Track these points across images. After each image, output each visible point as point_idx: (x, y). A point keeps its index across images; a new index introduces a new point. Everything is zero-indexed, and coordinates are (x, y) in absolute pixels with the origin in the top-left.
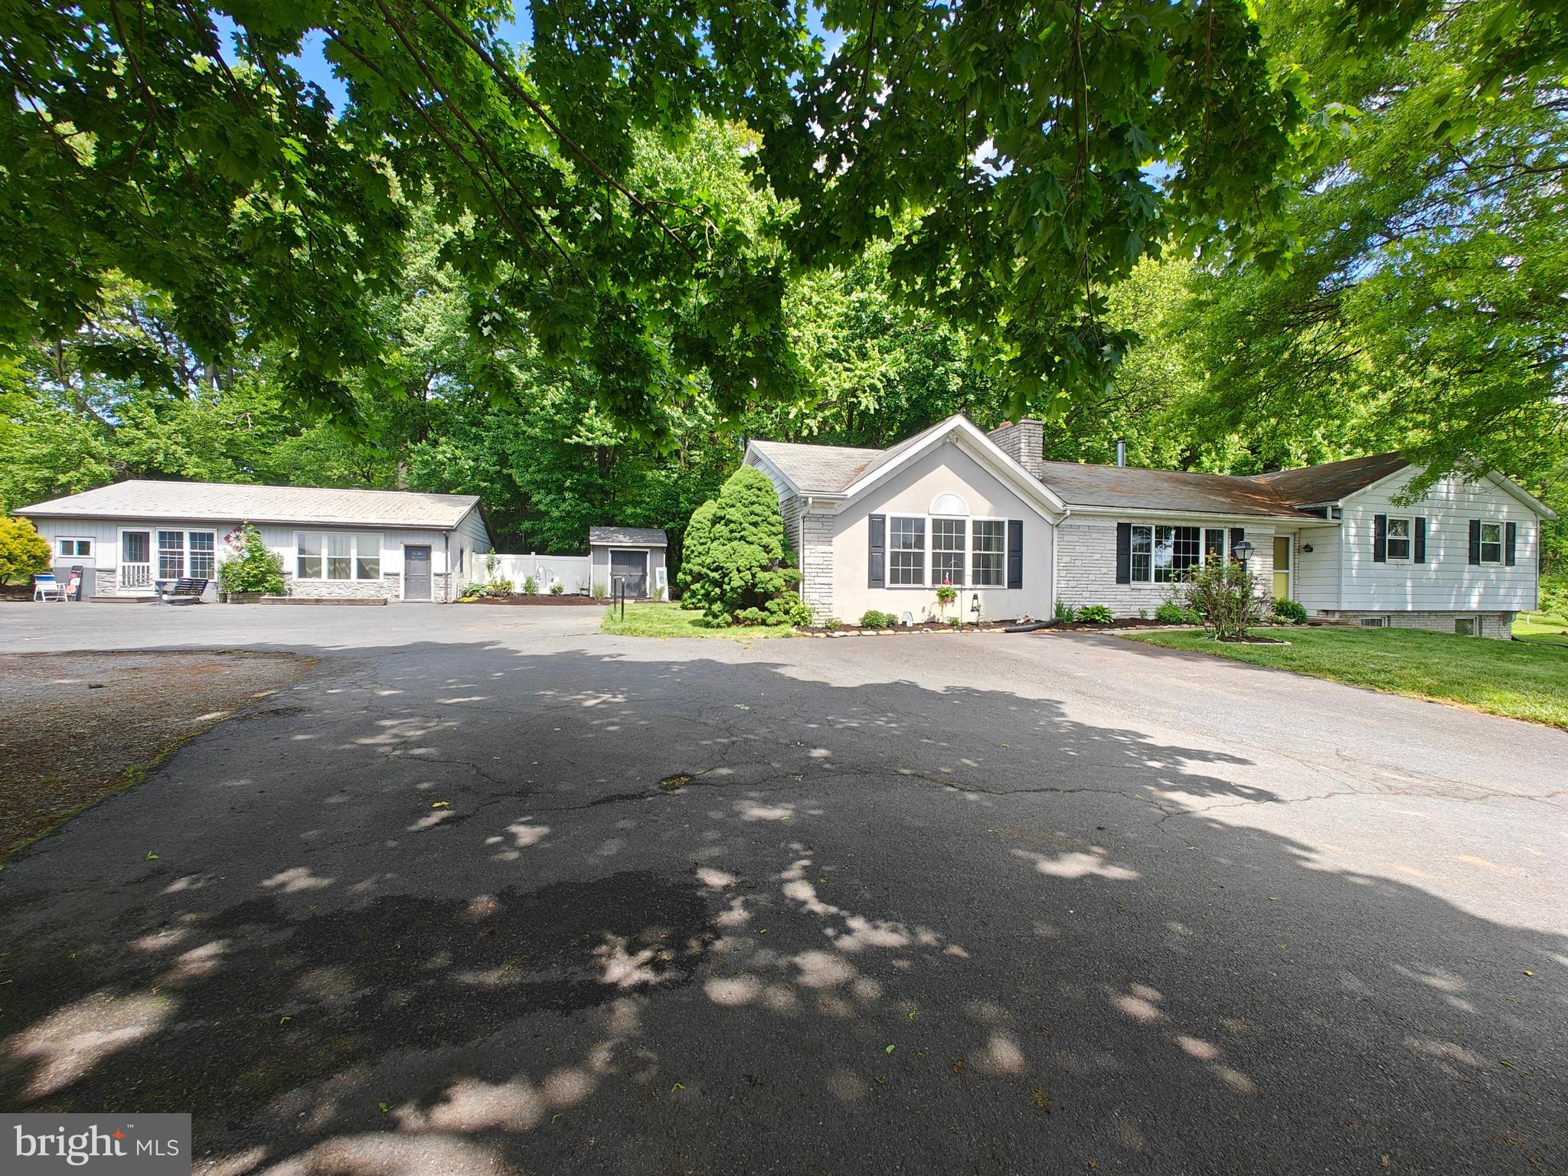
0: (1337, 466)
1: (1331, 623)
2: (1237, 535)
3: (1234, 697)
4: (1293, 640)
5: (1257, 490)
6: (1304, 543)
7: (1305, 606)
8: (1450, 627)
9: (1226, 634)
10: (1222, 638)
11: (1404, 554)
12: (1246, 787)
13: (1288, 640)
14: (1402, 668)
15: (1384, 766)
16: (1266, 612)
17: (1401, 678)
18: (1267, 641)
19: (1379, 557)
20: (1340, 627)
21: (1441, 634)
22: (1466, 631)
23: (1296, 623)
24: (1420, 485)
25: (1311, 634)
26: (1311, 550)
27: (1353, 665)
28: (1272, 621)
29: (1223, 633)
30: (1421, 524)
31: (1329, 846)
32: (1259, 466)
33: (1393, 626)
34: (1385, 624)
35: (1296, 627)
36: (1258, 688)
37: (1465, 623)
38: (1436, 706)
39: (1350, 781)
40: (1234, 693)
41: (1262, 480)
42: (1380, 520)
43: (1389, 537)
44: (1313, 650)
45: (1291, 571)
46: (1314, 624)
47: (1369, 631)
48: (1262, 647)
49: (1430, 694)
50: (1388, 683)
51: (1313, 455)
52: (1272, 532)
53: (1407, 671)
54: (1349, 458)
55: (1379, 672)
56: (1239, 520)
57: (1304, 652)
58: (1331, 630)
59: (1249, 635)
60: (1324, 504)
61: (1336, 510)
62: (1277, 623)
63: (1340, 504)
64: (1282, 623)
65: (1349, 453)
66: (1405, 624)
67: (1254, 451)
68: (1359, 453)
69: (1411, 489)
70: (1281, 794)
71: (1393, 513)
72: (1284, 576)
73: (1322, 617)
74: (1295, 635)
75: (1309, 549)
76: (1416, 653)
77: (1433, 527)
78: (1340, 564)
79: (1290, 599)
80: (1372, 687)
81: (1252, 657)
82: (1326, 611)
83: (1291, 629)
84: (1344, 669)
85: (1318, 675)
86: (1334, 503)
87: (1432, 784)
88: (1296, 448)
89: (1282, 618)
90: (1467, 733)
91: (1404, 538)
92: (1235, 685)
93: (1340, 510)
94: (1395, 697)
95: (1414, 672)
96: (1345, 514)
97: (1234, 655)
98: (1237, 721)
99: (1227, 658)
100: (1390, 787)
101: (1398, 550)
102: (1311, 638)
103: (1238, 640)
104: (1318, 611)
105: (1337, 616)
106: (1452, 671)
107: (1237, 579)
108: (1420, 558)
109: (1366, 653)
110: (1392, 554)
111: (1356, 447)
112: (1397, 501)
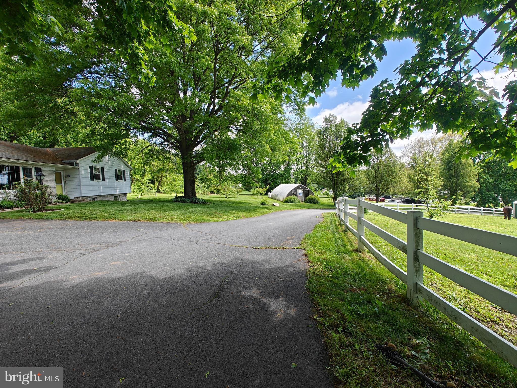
0: (77, 149)
1: (79, 201)
2: (38, 170)
3: (39, 234)
4: (64, 208)
5: (46, 154)
6: (67, 174)
7: (69, 196)
8: (113, 199)
9: (36, 209)
10: (34, 211)
11: (99, 178)
12: (41, 268)
13: (62, 209)
14: (99, 212)
15: (93, 244)
16: (54, 199)
17: (99, 215)
18: (54, 210)
19: (92, 179)
20: (81, 202)
21: (110, 201)
22: (117, 200)
23: (66, 202)
24: (99, 157)
25: (71, 206)
26: (70, 177)
27: (85, 214)
28: (56, 202)
29: (34, 209)
30: (103, 169)
31: (73, 277)
32: (48, 145)
33: (98, 200)
34: (96, 200)
35: (66, 204)
36: (50, 228)
37: (117, 197)
38: (109, 222)
39: (82, 252)
40: (39, 232)
41: (48, 150)
42: (91, 167)
43: (94, 173)
44: (71, 211)
45: (63, 184)
46: (73, 202)
47: (90, 202)
48: (51, 212)
49: (107, 219)
50: (95, 217)
51: (68, 144)
52: (54, 170)
53: (100, 213)
54: (81, 146)
55: (93, 214)
56: (38, 164)
57: (68, 212)
58: (78, 203)
59: (46, 208)
60: (72, 161)
61: (77, 163)
62: (59, 203)
63: (78, 161)
64: (61, 203)
65: (81, 145)
66: (102, 199)
67: (44, 138)
68: (84, 145)
69: (97, 158)
70: (57, 265)
71: (95, 165)
72: (60, 186)
73: (76, 199)
74: (65, 206)
75: (69, 176)
76: (103, 207)
77: (106, 170)
78: (80, 181)
79: (64, 194)
80: (91, 220)
81: (47, 217)
82: (77, 197)
83: (64, 205)
84: (82, 215)
85: (73, 219)
86: (76, 161)
87: (106, 245)
88: (62, 140)
89: (61, 201)
90: (115, 228)
91: (98, 173)
92: (40, 229)
93: (78, 164)
94: (97, 221)
95: (102, 213)
96: (80, 165)
97: (39, 217)
98: (39, 243)
99: (36, 219)
100: (94, 250)
101: (97, 177)
102: (71, 207)
103: (41, 211)
104: (74, 197)
105: (81, 199)
106: (112, 211)
107: (38, 187)
108: (103, 179)
109: (88, 210)
110: (96, 178)
111: (83, 144)
112: (94, 162)
